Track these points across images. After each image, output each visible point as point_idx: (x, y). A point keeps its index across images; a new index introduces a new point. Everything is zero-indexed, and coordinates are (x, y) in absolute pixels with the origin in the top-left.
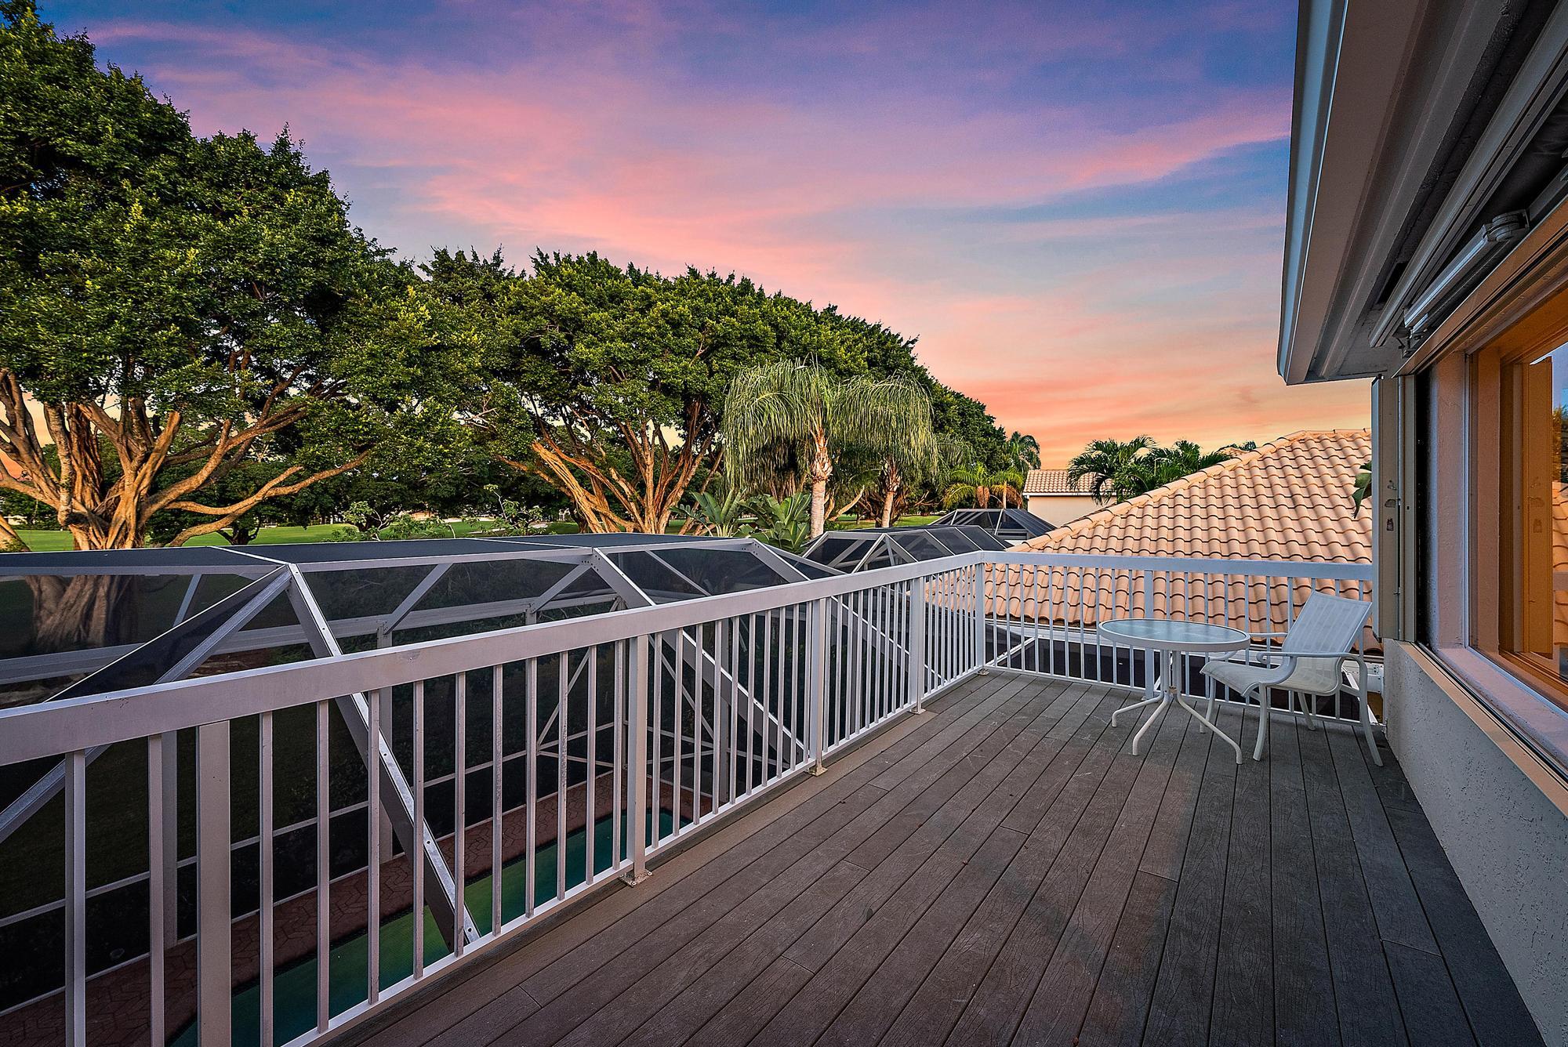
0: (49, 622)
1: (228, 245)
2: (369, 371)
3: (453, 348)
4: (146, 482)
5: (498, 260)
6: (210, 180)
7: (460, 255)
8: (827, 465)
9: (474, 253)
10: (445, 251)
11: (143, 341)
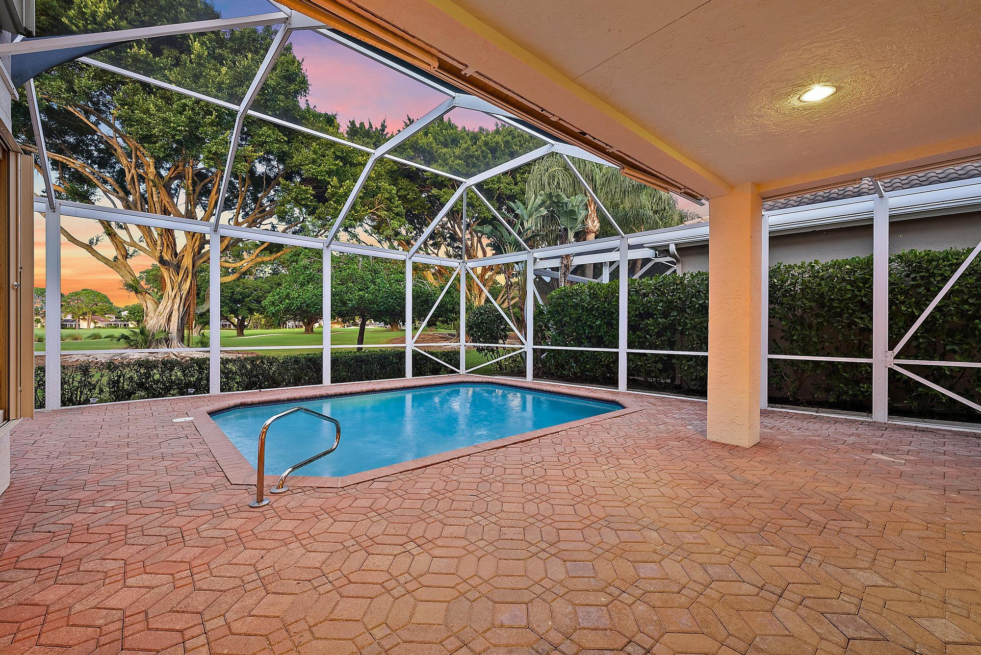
0: (151, 322)
1: (241, 78)
2: (314, 162)
3: (359, 165)
4: (197, 243)
5: (384, 127)
6: (231, 48)
7: (362, 124)
8: (596, 222)
9: (370, 123)
10: (353, 122)
11: (199, 123)
